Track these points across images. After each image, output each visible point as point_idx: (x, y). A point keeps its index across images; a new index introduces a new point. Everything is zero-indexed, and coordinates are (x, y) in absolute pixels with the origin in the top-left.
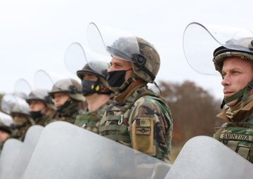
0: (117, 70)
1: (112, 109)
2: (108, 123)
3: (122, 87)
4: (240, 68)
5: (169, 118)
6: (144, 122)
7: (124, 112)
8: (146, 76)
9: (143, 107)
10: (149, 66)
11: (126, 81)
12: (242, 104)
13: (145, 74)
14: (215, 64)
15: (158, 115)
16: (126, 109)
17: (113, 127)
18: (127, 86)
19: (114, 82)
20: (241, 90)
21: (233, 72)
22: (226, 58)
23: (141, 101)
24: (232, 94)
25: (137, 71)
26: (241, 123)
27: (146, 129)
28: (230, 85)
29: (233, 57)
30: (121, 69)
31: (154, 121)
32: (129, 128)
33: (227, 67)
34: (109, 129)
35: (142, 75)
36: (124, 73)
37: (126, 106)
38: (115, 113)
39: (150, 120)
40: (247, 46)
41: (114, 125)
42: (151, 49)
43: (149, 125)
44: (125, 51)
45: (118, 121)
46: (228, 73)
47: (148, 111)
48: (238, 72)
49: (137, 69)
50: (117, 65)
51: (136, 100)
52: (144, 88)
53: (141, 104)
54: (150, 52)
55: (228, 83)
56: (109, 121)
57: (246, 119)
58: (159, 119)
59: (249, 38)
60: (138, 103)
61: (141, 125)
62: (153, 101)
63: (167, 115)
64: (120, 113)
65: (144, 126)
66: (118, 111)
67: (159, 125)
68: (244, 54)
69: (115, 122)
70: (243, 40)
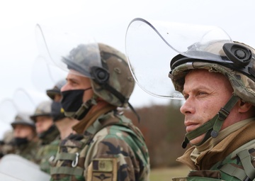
0: (73, 88)
1: (66, 144)
2: (59, 164)
3: (79, 112)
4: (208, 87)
5: (141, 157)
6: (103, 165)
7: (80, 149)
8: (112, 98)
9: (105, 143)
10: (116, 84)
11: (84, 104)
12: (212, 142)
13: (109, 95)
14: (173, 81)
15: (125, 153)
16: (83, 145)
17: (65, 170)
18: (86, 111)
19: (69, 105)
20: (209, 121)
21: (198, 93)
22: (187, 72)
23: (103, 134)
24: (197, 126)
25: (98, 90)
26: (211, 171)
27: (106, 175)
28: (194, 113)
29: (196, 70)
30: (77, 88)
31: (118, 163)
32: (85, 172)
33: (190, 85)
34: (60, 172)
35: (104, 96)
36: (81, 93)
37: (83, 141)
38: (69, 149)
39: (112, 162)
40: (218, 54)
41: (66, 168)
42: (120, 60)
43: (110, 170)
44: (82, 62)
45: (71, 162)
46: (190, 94)
47: (111, 149)
48: (206, 93)
49: (98, 87)
50: (72, 81)
51: (97, 132)
52: (112, 114)
53: (101, 139)
54: (117, 65)
55: (190, 109)
56: (61, 160)
57: (218, 164)
58: (126, 160)
59: (220, 41)
60: (98, 137)
61: (100, 169)
62: (119, 134)
63: (139, 152)
64: (75, 150)
65: (104, 170)
66: (72, 147)
67: (126, 169)
68: (213, 65)
69: (68, 163)
70: (211, 44)
